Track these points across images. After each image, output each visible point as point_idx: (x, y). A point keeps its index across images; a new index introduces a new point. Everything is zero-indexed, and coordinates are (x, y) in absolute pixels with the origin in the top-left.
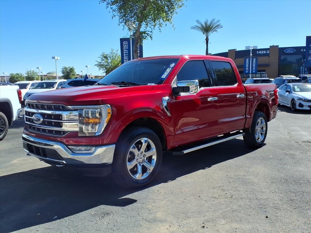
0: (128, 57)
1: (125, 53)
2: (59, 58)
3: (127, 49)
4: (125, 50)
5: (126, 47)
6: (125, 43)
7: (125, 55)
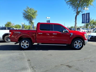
1: (84, 18)
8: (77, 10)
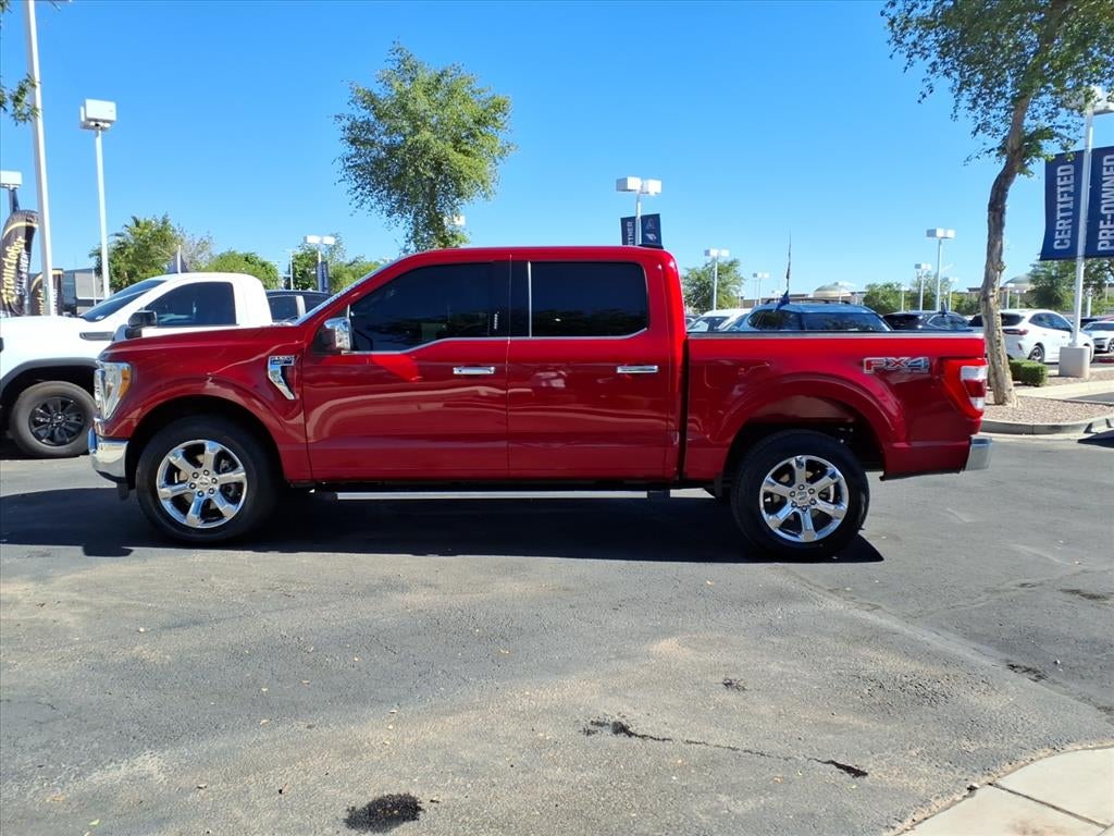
0: (1070, 221)
1: (1063, 206)
2: (951, 234)
3: (1069, 194)
4: (1062, 197)
5: (1068, 185)
6: (1062, 171)
7: (1059, 215)
8: (1017, 125)
